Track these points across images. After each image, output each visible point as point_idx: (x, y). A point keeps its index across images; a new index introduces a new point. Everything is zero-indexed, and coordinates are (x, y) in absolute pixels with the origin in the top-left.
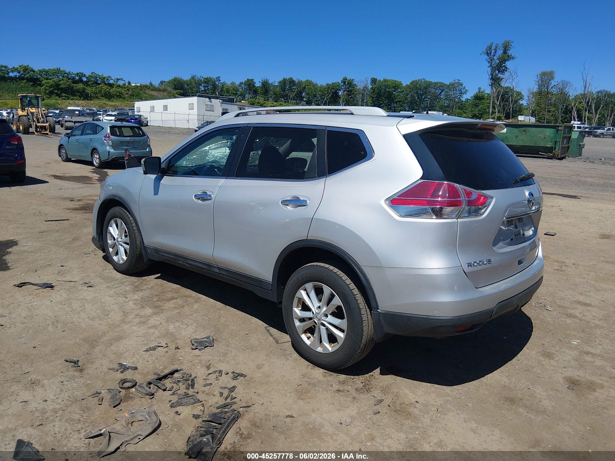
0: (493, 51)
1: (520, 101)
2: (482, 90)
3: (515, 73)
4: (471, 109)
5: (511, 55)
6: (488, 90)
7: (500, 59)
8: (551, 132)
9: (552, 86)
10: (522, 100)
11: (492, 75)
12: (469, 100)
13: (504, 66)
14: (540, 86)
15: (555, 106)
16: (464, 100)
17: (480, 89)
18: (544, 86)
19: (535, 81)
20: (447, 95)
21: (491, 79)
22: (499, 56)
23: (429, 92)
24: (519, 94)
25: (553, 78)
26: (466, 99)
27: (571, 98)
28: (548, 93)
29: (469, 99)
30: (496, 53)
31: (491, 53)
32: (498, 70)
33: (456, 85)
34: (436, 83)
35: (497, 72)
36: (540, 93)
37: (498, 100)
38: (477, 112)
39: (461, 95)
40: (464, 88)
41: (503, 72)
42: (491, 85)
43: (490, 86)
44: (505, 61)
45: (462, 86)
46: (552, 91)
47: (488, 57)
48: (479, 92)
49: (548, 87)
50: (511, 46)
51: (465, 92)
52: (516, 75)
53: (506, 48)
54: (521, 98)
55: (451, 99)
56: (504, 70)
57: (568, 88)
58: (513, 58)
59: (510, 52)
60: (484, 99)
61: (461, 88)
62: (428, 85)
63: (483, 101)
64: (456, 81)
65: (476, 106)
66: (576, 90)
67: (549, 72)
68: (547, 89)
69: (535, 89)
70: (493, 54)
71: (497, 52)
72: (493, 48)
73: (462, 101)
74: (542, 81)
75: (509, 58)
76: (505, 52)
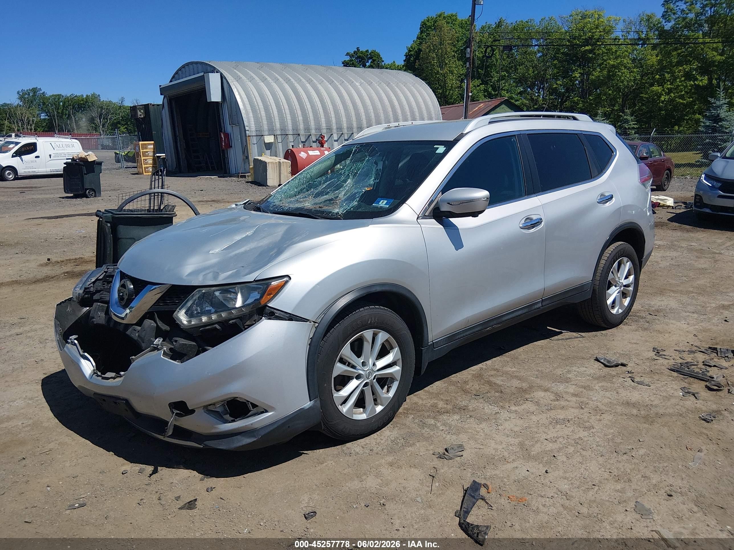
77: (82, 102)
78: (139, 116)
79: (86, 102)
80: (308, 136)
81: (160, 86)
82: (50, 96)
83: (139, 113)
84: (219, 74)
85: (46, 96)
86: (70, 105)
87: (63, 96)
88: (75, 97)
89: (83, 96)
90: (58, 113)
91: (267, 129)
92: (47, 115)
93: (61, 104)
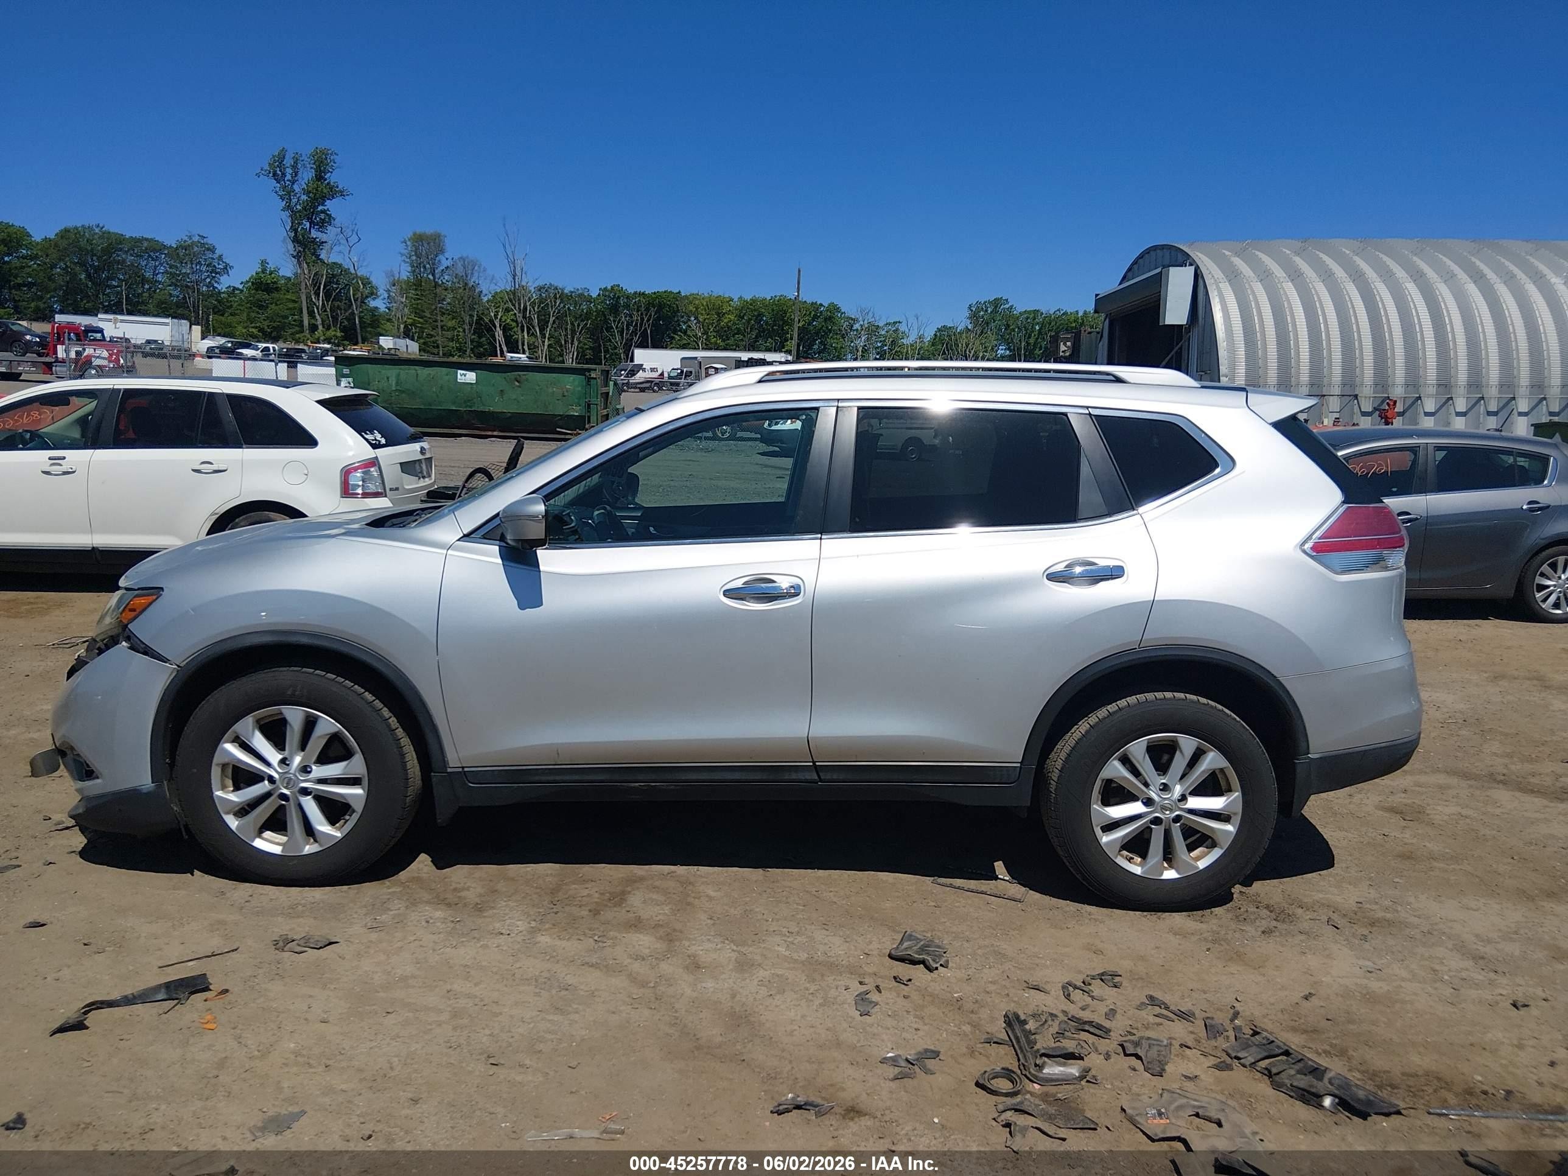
0: (289, 171)
1: (369, 299)
2: (271, 266)
3: (353, 231)
4: (248, 315)
5: (337, 187)
6: (287, 268)
7: (310, 192)
8: (576, 383)
9: (441, 268)
10: (374, 299)
11: (296, 231)
12: (237, 292)
13: (323, 212)
14: (416, 267)
15: (453, 314)
16: (224, 290)
17: (264, 263)
18: (425, 267)
19: (402, 255)
20: (173, 275)
21: (293, 242)
22: (307, 186)
23: (118, 262)
24: (366, 282)
25: (442, 251)
26: (230, 286)
27: (485, 299)
28: (436, 285)
29: (238, 289)
30: (296, 175)
31: (284, 175)
32: (308, 219)
33: (196, 249)
34: (138, 241)
35: (308, 225)
36: (418, 284)
37: (317, 294)
38: (266, 323)
39: (214, 277)
40: (220, 257)
41: (322, 225)
42: (297, 257)
43: (294, 257)
44: (323, 199)
45: (214, 252)
46: (444, 281)
47: (278, 185)
48: (264, 271)
49: (434, 271)
50: (332, 163)
51: (226, 269)
52: (354, 235)
53: (322, 165)
54: (372, 294)
55: (187, 286)
56: (323, 221)
57: (476, 274)
58: (342, 194)
59: (332, 178)
60: (277, 289)
61: (213, 259)
62: (114, 244)
63: (275, 295)
64: (196, 239)
65: (261, 307)
66: (494, 281)
67: (431, 236)
68: (433, 275)
69: (405, 273)
70: (288, 177)
71: (300, 175)
72: (288, 162)
73: (220, 293)
74: (418, 256)
75: (333, 192)
76: (320, 177)
77: (1074, 325)
78: (1061, 354)
79: (1082, 324)
80: (1381, 399)
81: (1097, 295)
82: (1020, 313)
83: (1063, 348)
84: (1193, 268)
85: (1015, 312)
86: (1051, 331)
87: (1042, 314)
88: (1063, 314)
89: (1077, 314)
90: (1028, 344)
91: (1276, 382)
92: (1009, 349)
93: (1037, 328)
